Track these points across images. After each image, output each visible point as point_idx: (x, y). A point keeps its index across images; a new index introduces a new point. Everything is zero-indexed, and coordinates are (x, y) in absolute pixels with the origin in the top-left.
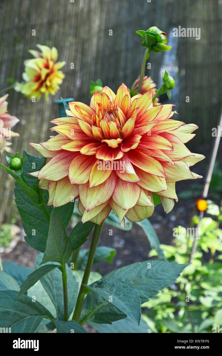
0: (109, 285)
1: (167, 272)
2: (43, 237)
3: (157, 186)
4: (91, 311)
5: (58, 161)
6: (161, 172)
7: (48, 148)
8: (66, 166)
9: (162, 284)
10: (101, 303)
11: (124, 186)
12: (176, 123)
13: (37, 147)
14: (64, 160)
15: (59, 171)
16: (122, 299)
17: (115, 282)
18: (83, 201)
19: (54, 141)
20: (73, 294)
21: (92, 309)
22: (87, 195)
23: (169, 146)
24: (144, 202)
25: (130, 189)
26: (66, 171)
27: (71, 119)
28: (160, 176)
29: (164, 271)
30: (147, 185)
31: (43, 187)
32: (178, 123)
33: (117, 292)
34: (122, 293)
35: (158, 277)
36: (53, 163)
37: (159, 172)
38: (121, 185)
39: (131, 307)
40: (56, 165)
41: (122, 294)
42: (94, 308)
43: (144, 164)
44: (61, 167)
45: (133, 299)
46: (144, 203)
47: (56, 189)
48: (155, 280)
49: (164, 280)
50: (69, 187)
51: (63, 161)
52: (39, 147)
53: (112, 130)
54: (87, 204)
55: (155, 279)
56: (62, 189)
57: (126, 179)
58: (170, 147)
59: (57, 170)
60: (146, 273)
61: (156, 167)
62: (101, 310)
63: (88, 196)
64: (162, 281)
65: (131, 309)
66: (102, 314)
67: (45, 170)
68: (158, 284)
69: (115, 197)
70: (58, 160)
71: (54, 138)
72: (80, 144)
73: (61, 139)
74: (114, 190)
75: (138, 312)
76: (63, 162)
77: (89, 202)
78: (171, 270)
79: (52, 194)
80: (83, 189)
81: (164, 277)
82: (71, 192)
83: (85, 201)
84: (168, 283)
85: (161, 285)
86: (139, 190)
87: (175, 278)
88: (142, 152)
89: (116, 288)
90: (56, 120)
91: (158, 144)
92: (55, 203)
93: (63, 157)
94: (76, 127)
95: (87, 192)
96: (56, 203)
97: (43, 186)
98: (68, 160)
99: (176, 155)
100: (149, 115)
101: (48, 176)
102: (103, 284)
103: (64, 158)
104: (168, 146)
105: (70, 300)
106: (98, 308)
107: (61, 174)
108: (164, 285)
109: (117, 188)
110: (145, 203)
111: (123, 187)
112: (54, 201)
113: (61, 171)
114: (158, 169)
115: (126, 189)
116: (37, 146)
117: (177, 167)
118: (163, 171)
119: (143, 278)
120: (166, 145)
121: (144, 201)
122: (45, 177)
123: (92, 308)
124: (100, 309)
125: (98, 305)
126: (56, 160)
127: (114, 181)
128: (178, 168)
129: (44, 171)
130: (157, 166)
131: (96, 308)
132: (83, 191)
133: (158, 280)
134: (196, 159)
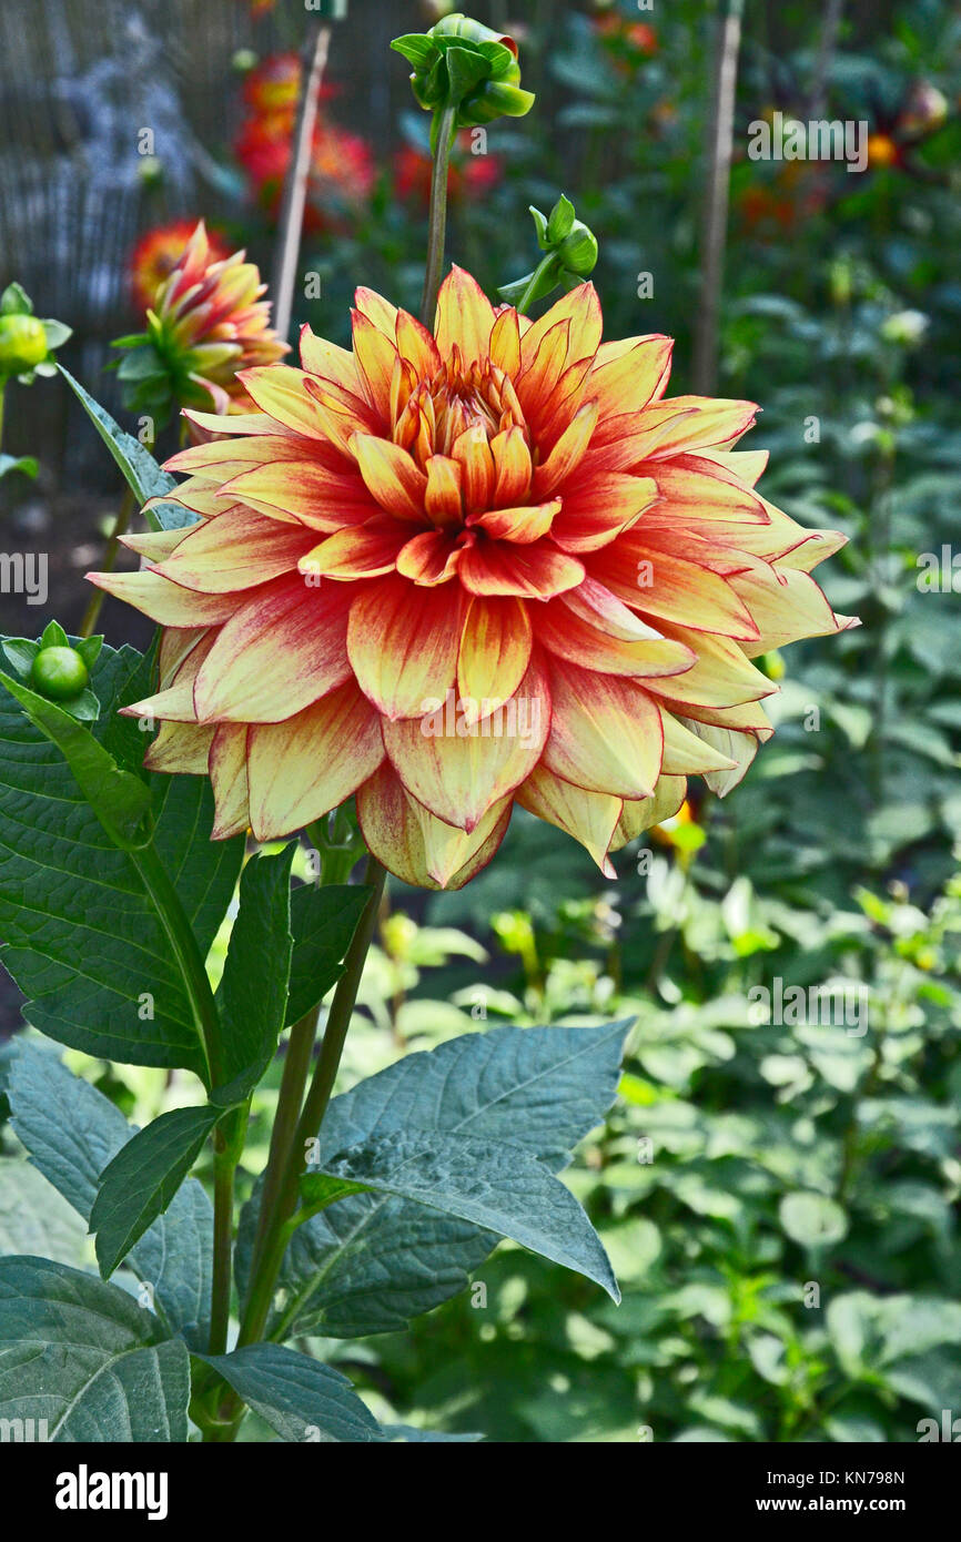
0: (405, 1157)
1: (562, 1071)
2: (113, 993)
3: (726, 680)
4: (296, 1292)
5: (262, 635)
6: (737, 617)
7: (198, 582)
8: (302, 649)
9: (565, 1120)
10: (331, 1249)
11: (590, 702)
12: (721, 411)
13: (128, 589)
14: (284, 627)
15: (280, 676)
16: (500, 1205)
17: (426, 1143)
18: (427, 791)
19: (207, 551)
20: (198, 1232)
21: (297, 1286)
22: (438, 763)
23: (743, 507)
24: (689, 756)
25: (615, 708)
26: (312, 672)
27: (253, 445)
28: (741, 637)
29: (545, 1067)
30: (680, 684)
31: (170, 762)
32: (728, 409)
33: (461, 1179)
34: (488, 1179)
35: (538, 1098)
36: (241, 643)
37: (730, 620)
38: (572, 700)
39: (552, 1230)
40: (256, 653)
41: (487, 1185)
42: (306, 1278)
43: (650, 599)
44: (281, 657)
45: (543, 1198)
46: (691, 760)
47: (252, 759)
48: (535, 1111)
49: (569, 1103)
50: (319, 742)
51: (280, 632)
52: (135, 586)
53: (512, 466)
54: (452, 798)
55: (530, 1105)
56: (283, 756)
57: (619, 667)
58: (747, 508)
59: (273, 675)
60: (480, 1090)
61: (712, 600)
62: (348, 1279)
63: (443, 764)
64: (559, 1108)
65: (557, 1236)
66: (357, 1293)
67: (218, 681)
68: (549, 1123)
69: (564, 753)
70: (260, 629)
71: (198, 537)
72: (358, 547)
73: (233, 537)
74: (550, 722)
75: (588, 1246)
76: (280, 635)
77: (460, 791)
78: (572, 1058)
79: (233, 785)
80: (410, 740)
81: (563, 1092)
82: (340, 760)
83: (436, 788)
84: (591, 1116)
85: (564, 1125)
86: (651, 708)
87: (606, 1089)
88: (640, 545)
89: (448, 1164)
90: (189, 459)
91: (686, 503)
92: (263, 822)
93: (278, 613)
94: (312, 477)
95: (434, 748)
96: (267, 819)
97: (168, 757)
98: (302, 626)
99: (752, 542)
100: (610, 386)
101: (236, 704)
102: (375, 1158)
103: (280, 619)
104: (738, 507)
105: (200, 1261)
106: (320, 1271)
107: (296, 689)
108: (578, 1123)
109: (559, 716)
110: (697, 760)
111: (586, 705)
112: (255, 816)
113: (293, 676)
114: (722, 609)
115: (601, 714)
116: (122, 583)
117: (767, 590)
118: (746, 616)
119: (471, 1112)
120: (727, 506)
121: (688, 751)
122: (226, 710)
123: (297, 1279)
124: (340, 1276)
125: (318, 1262)
126: (249, 629)
127: (541, 685)
128: (775, 594)
129: (215, 687)
130: (713, 597)
131: (314, 1274)
132: (412, 747)
133: (544, 1110)
134: (811, 552)
